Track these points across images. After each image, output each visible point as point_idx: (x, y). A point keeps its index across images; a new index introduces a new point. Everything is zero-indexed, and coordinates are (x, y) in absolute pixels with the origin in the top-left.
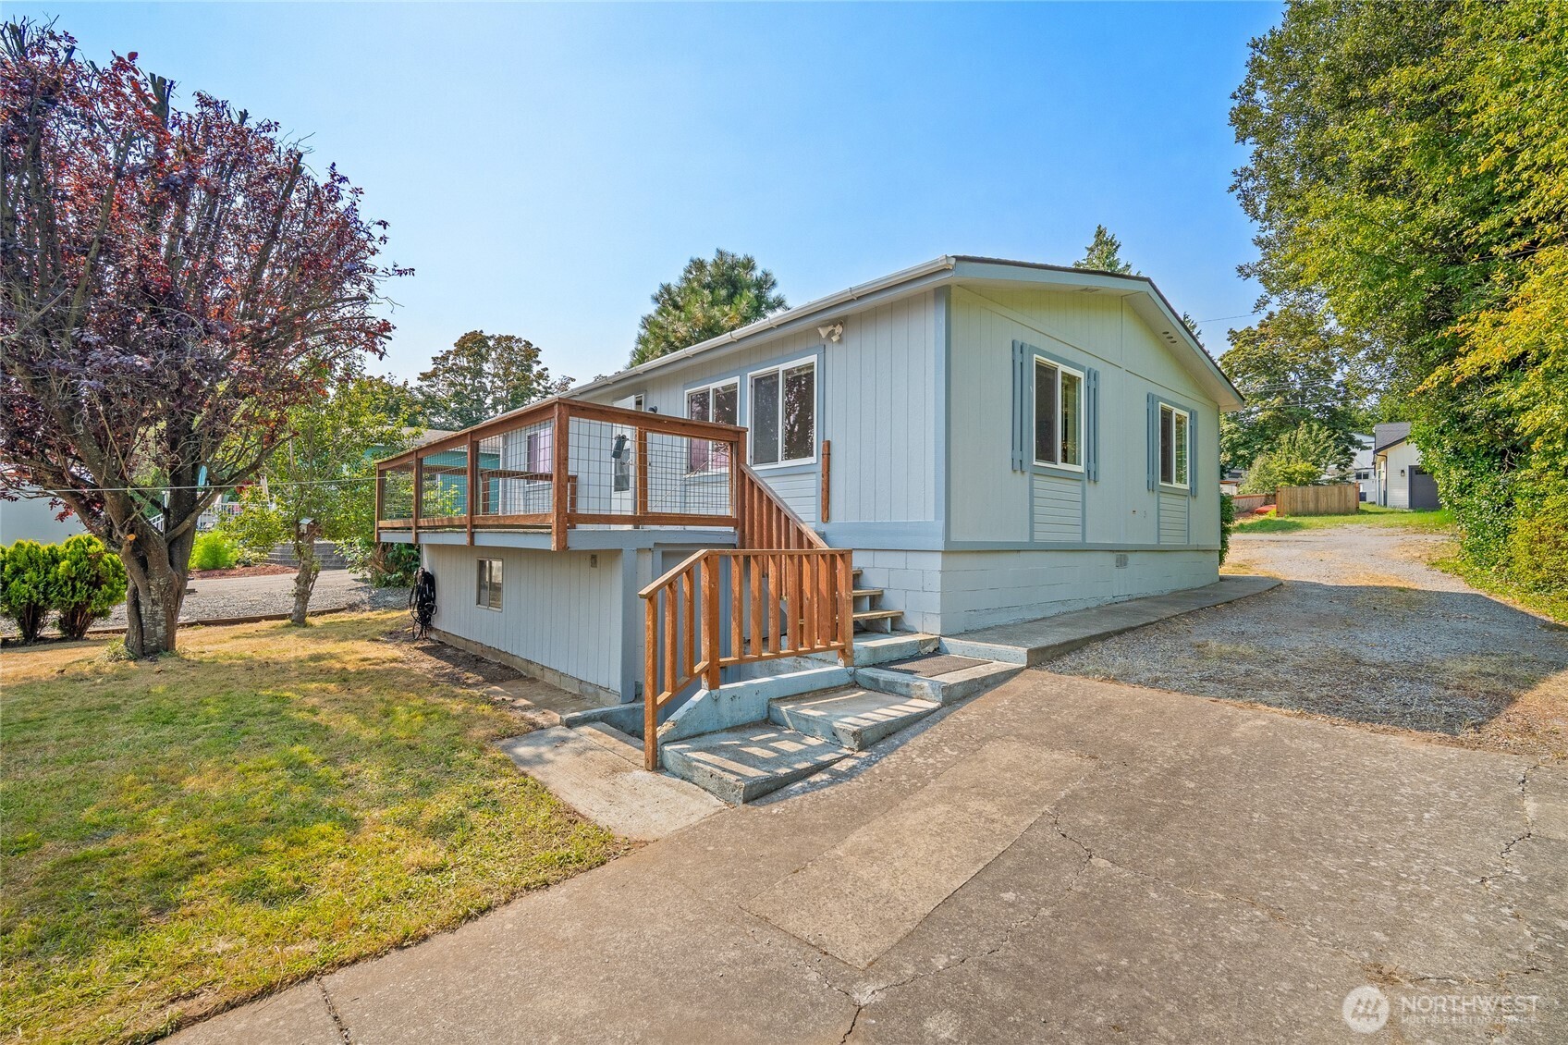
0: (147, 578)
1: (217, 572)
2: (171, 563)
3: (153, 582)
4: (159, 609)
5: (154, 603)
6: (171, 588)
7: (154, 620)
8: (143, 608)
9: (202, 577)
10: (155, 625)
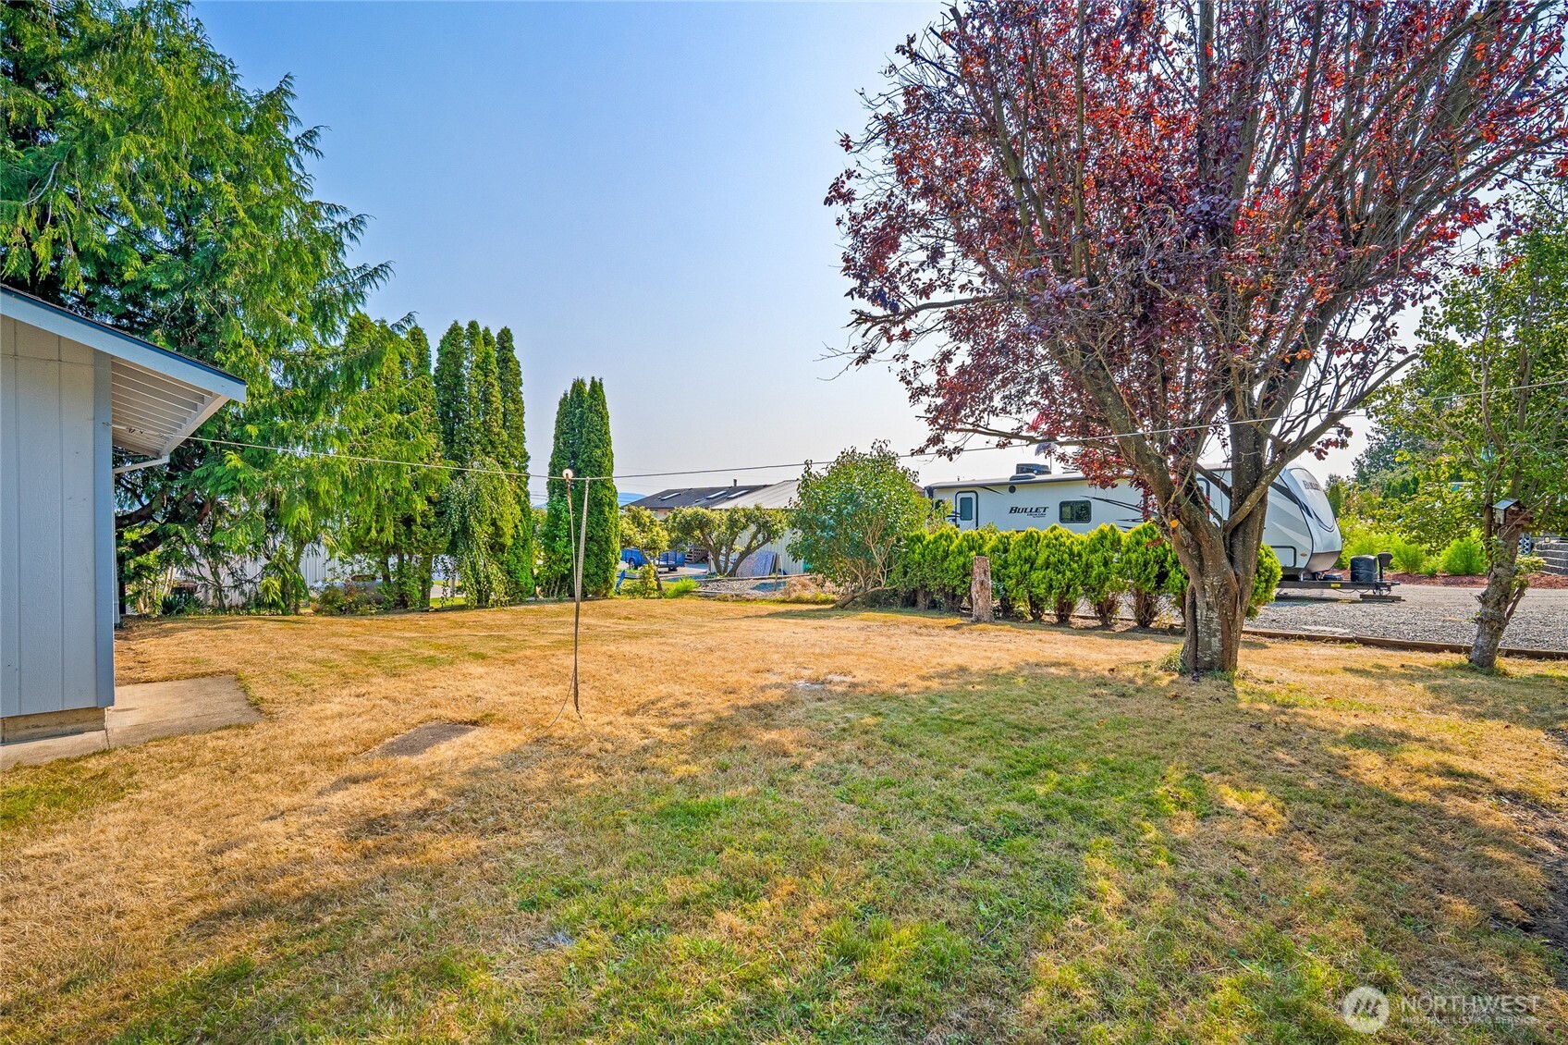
0: (1202, 575)
1: (1466, 579)
2: (1231, 559)
3: (1208, 581)
4: (1214, 615)
5: (1209, 608)
6: (1227, 591)
7: (1210, 628)
8: (1199, 611)
9: (1446, 584)
10: (1210, 636)
